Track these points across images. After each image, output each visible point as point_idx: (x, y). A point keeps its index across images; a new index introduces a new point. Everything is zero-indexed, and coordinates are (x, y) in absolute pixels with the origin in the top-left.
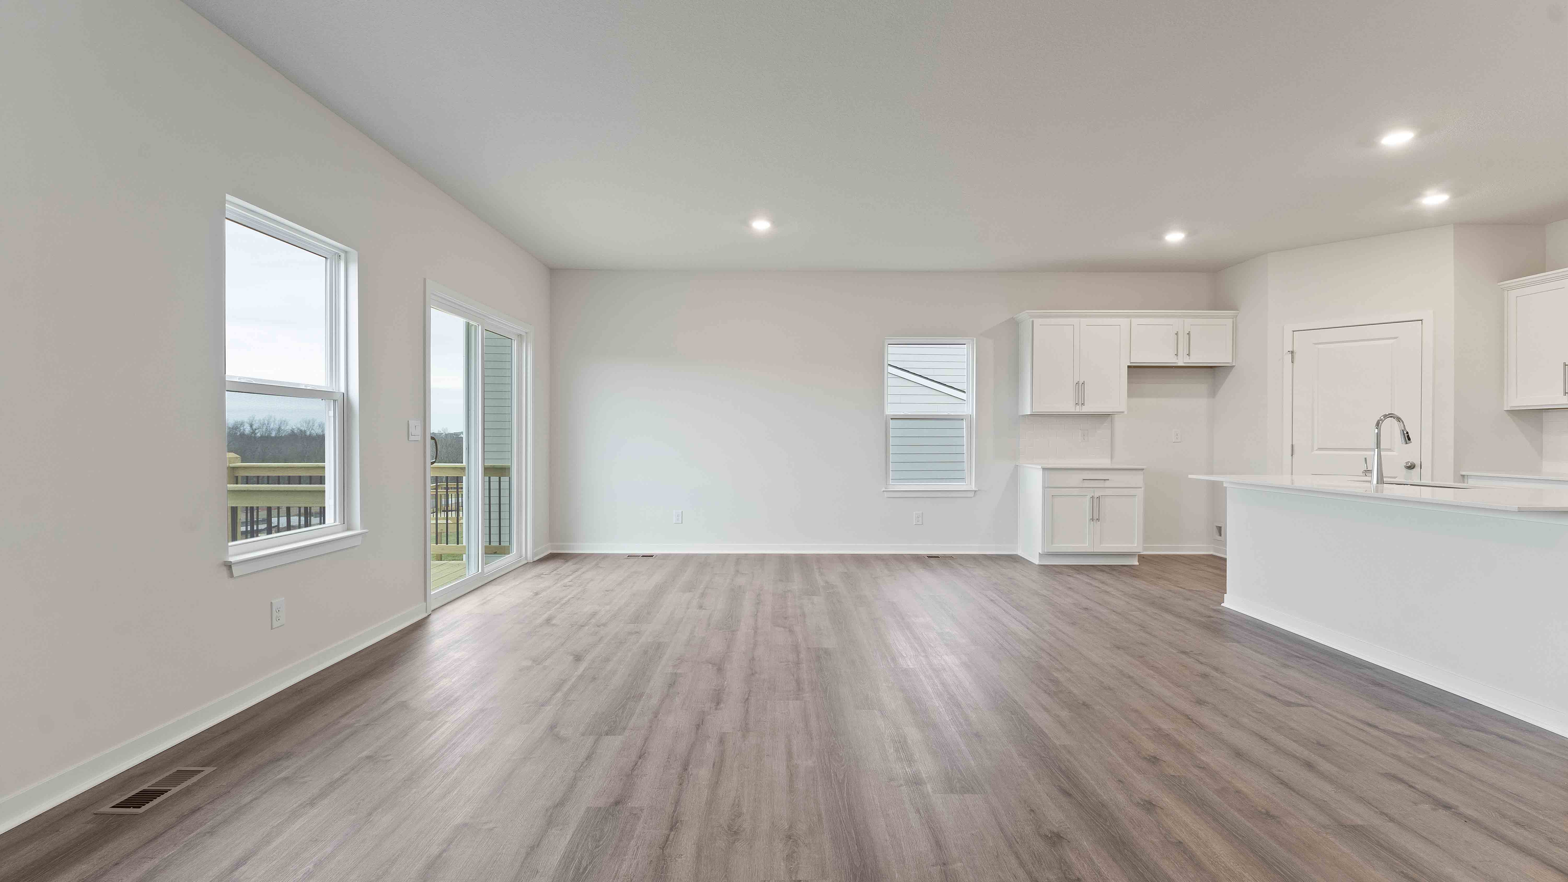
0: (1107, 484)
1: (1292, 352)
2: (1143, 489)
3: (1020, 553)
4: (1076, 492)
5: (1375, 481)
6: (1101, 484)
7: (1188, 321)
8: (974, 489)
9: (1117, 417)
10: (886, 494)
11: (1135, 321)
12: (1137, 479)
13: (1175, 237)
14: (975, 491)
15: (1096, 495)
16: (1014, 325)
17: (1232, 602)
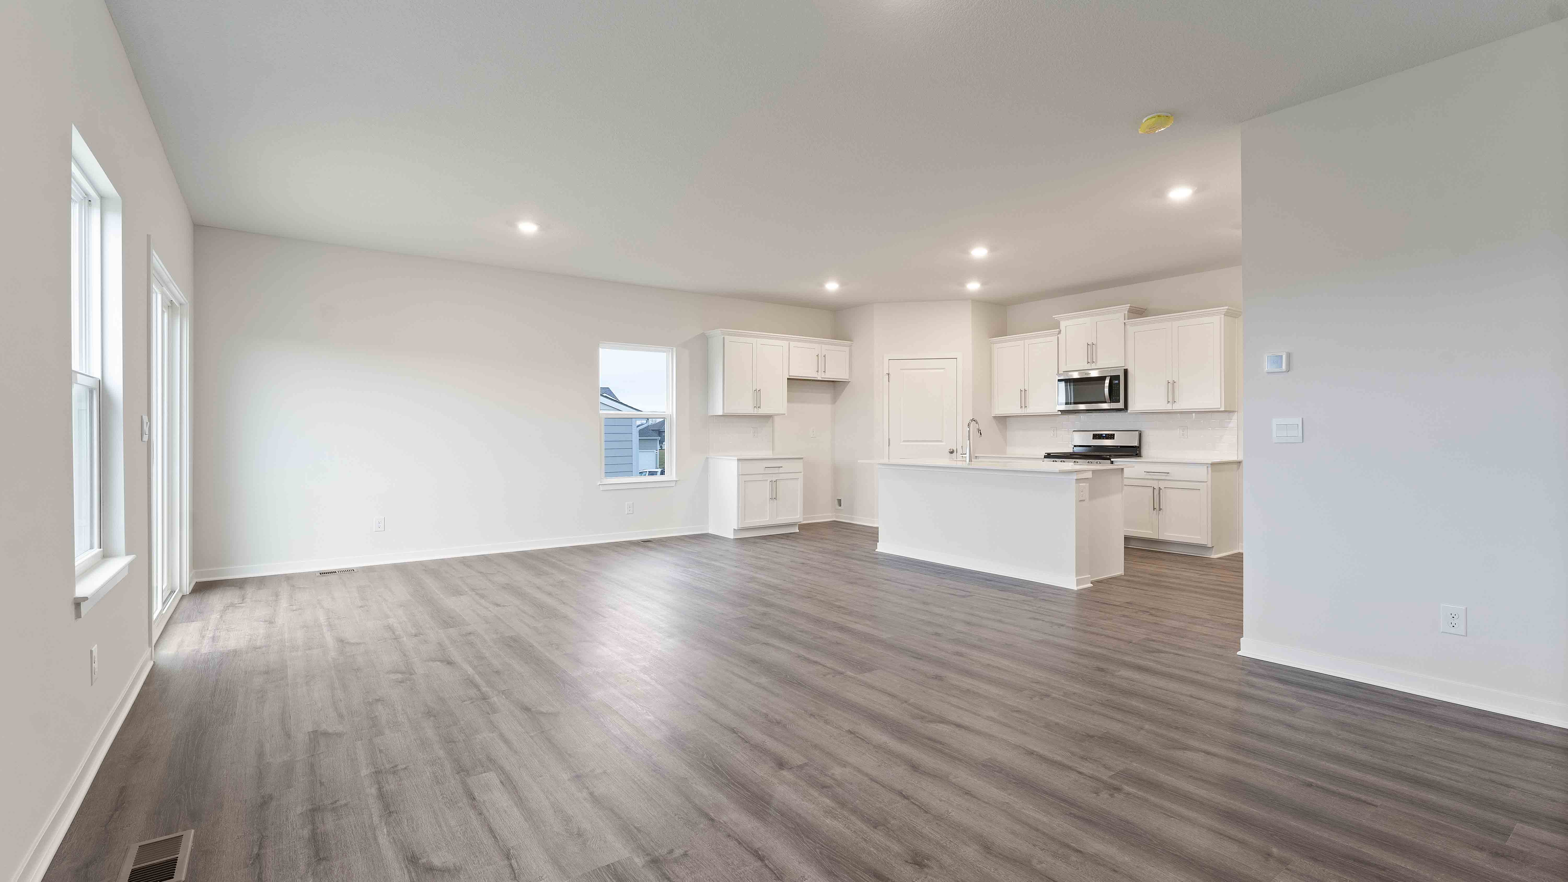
0: (781, 470)
1: (889, 374)
2: (802, 473)
3: (711, 531)
4: (760, 477)
5: (968, 461)
6: (776, 470)
7: (827, 347)
8: (675, 479)
9: (776, 419)
10: (602, 488)
11: (792, 344)
12: (798, 466)
13: (832, 286)
14: (676, 481)
15: (774, 479)
16: (704, 340)
17: (883, 547)
